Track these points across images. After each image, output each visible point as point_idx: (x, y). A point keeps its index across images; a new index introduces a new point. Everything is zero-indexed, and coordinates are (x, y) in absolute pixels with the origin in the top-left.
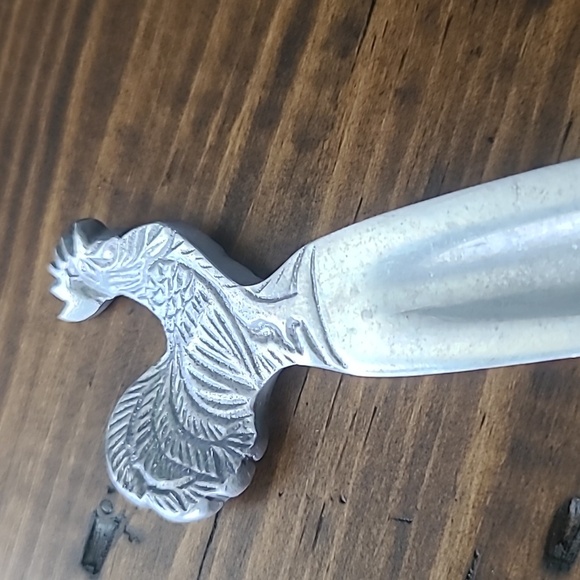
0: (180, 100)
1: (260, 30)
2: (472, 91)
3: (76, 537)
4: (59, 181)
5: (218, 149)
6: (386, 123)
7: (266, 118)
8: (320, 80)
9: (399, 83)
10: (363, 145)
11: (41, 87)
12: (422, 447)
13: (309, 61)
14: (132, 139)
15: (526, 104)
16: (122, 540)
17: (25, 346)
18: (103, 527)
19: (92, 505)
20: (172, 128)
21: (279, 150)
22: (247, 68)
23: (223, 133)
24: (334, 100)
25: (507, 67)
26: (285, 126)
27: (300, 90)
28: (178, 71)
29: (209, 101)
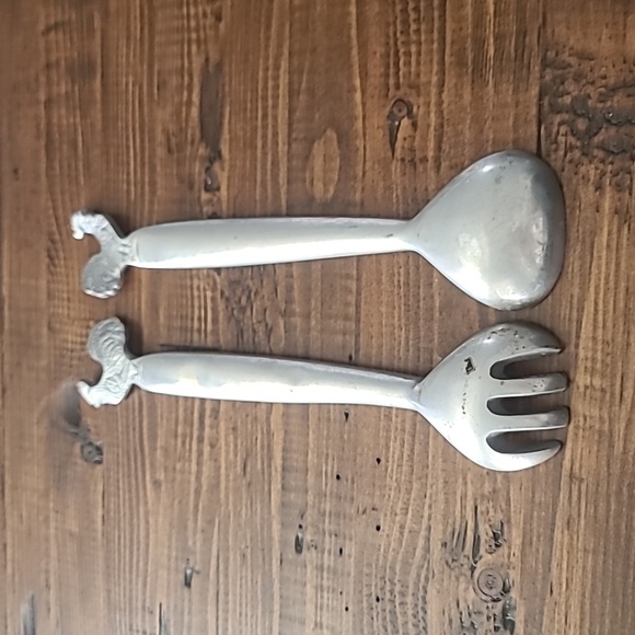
0: (176, 436)
1: (192, 413)
2: (249, 427)
3: (182, 577)
4: (148, 466)
5: (190, 449)
6: (231, 438)
7: (201, 440)
8: (211, 427)
9: (232, 426)
10: (227, 444)
11: (134, 436)
12: (262, 528)
13: (207, 421)
14: (166, 450)
15: (262, 429)
16: (194, 575)
17: (151, 520)
18: (189, 572)
19: (184, 566)
20: (176, 445)
21: (206, 449)
22: (192, 425)
23: (190, 445)
24: (217, 433)
25: (256, 419)
26: (206, 442)
27: (207, 429)
28: (173, 427)
29: (184, 436)
